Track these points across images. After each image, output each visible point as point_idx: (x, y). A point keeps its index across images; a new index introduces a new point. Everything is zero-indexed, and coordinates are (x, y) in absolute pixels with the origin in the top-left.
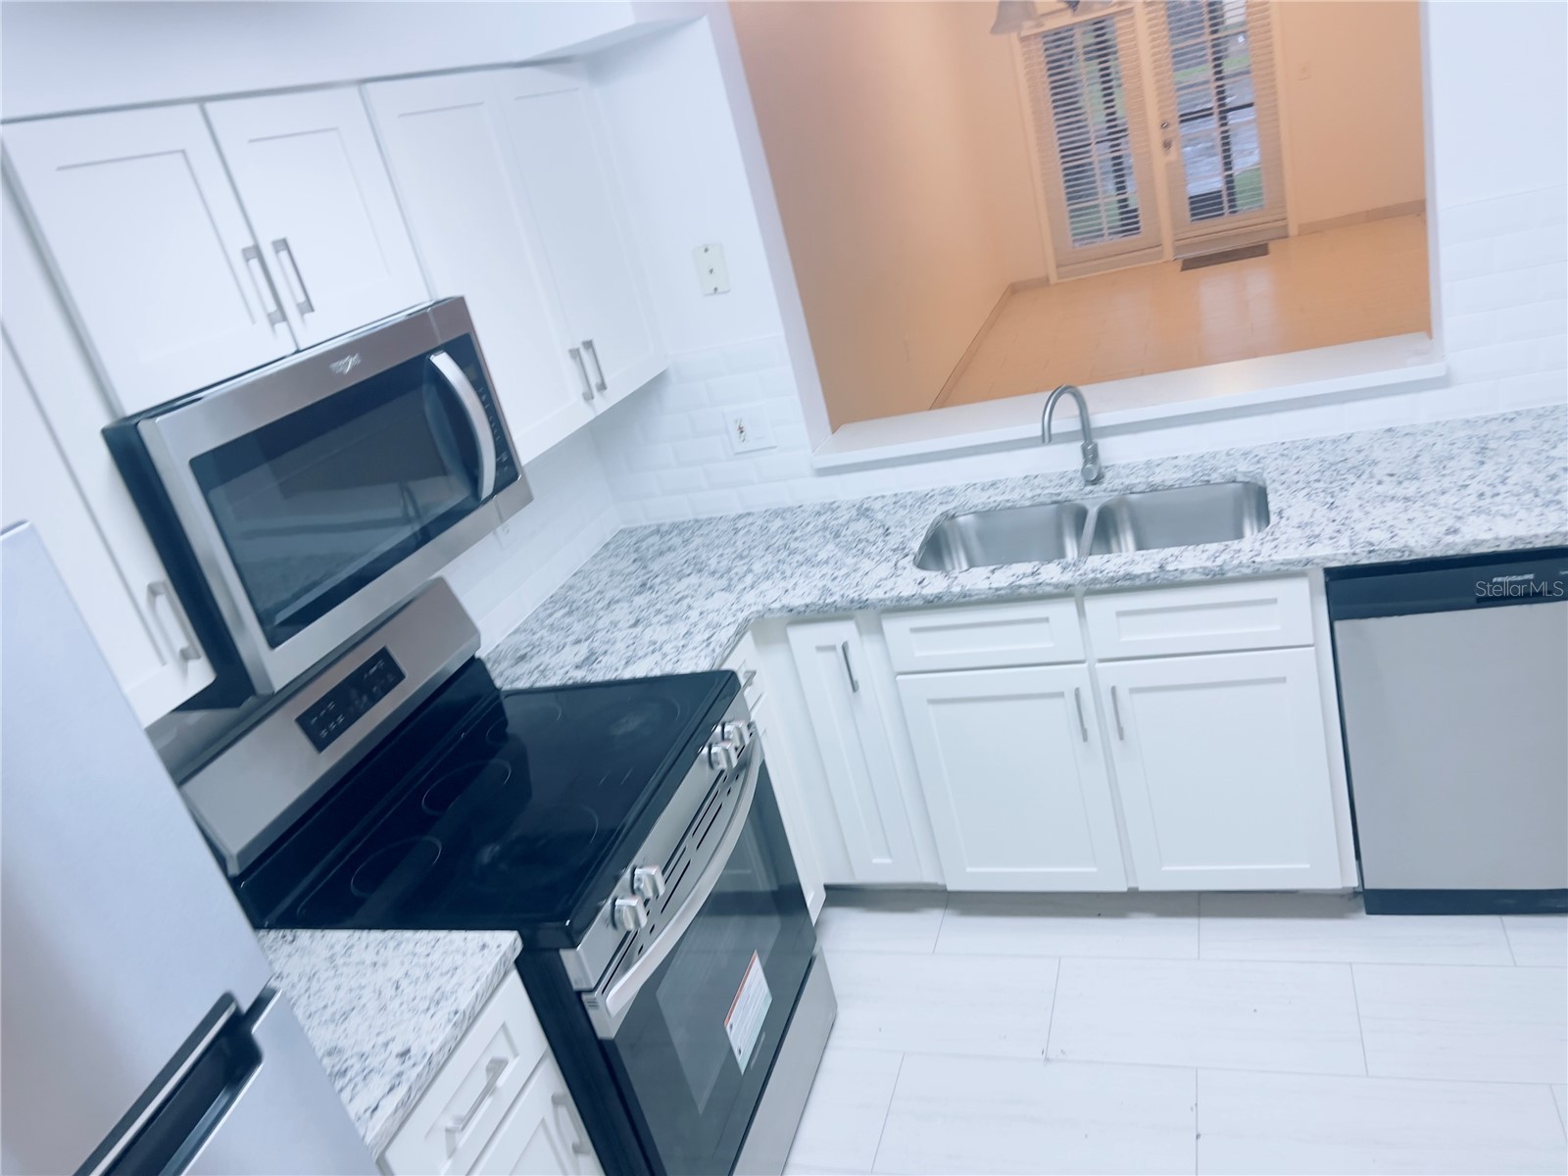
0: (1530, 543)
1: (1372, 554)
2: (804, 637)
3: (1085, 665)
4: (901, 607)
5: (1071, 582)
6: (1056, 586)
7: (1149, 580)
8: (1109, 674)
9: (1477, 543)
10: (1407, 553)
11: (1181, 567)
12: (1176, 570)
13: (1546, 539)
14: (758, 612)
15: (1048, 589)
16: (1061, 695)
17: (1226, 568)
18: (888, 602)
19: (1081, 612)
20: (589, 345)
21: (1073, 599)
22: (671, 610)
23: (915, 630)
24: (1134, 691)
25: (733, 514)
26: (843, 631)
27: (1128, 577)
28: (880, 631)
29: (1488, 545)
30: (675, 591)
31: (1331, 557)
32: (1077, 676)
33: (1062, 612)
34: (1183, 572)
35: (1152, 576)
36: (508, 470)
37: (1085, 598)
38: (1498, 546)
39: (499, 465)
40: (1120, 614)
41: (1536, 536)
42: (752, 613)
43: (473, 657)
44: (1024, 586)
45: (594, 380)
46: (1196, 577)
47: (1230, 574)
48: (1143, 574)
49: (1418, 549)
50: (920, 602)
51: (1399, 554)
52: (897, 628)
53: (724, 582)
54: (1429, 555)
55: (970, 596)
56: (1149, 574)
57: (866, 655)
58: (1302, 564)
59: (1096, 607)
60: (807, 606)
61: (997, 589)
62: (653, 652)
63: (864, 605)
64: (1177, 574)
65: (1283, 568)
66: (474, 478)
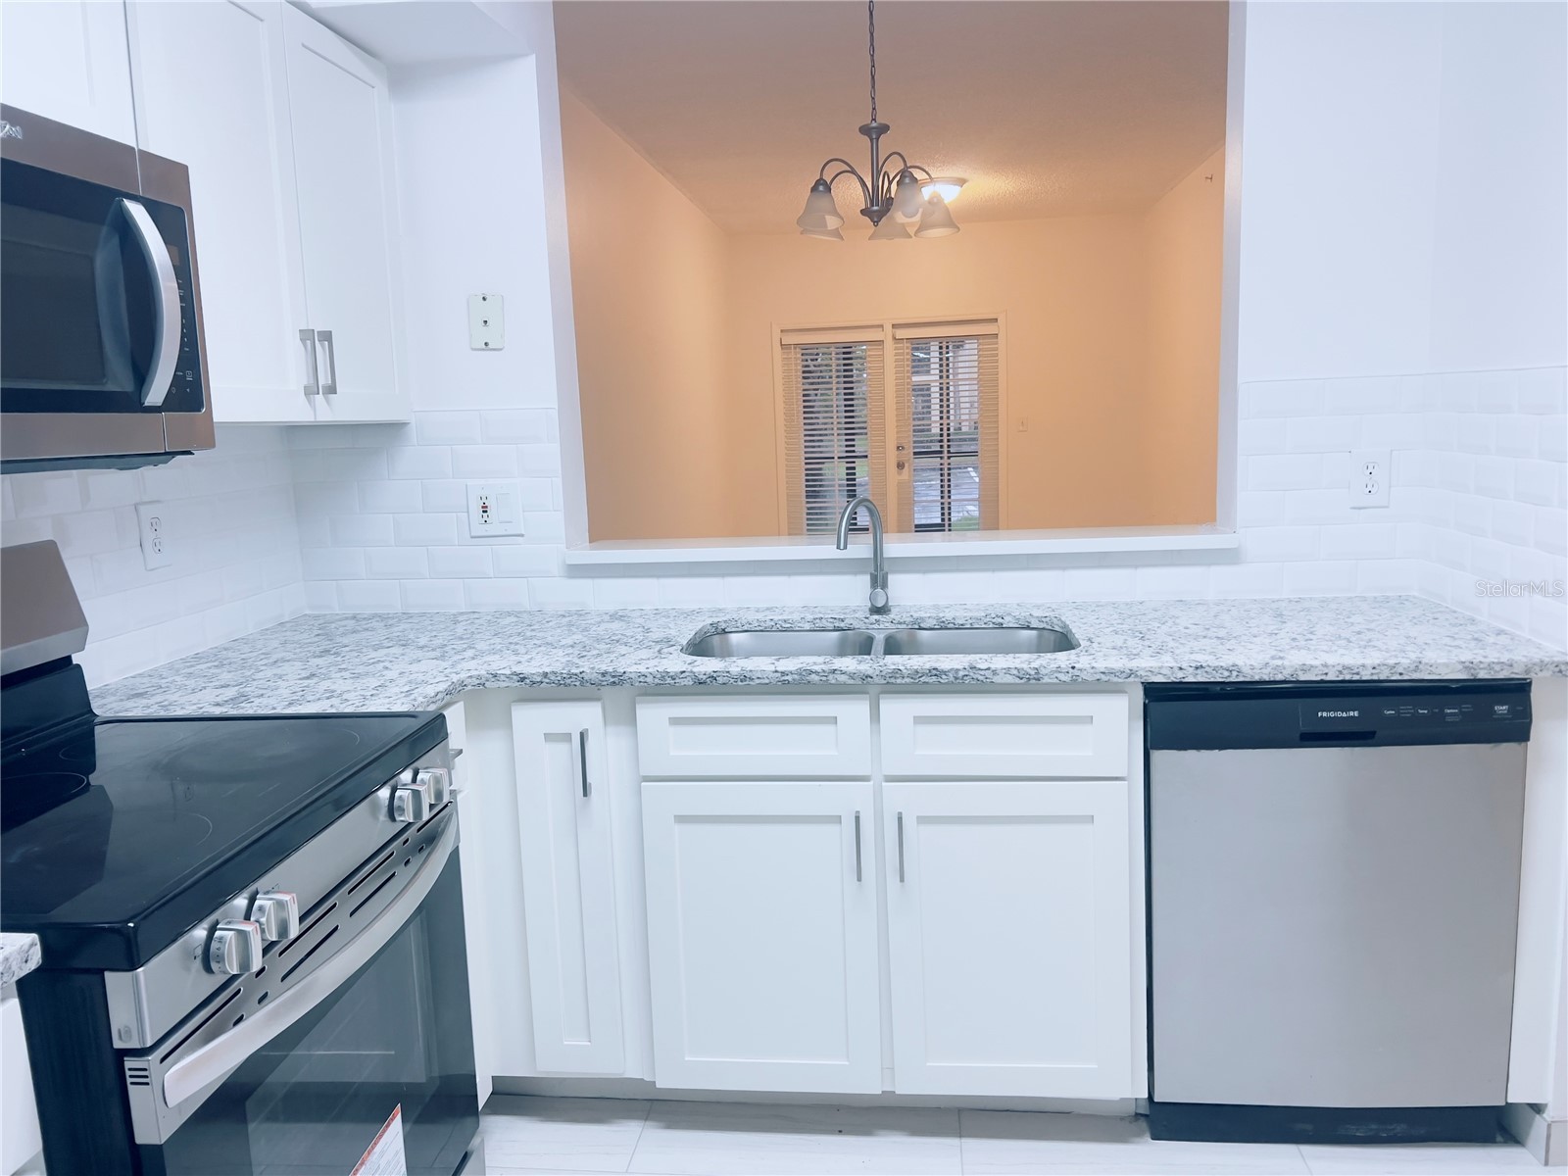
0: (1358, 674)
1: (1199, 671)
2: (534, 720)
3: (871, 783)
4: (664, 688)
5: (870, 673)
6: (852, 676)
7: (956, 678)
8: (899, 797)
9: (1305, 669)
10: (1235, 673)
11: (993, 667)
12: (989, 669)
13: (1374, 671)
14: (479, 677)
15: (843, 678)
16: (838, 820)
17: (1043, 671)
18: (649, 679)
19: (875, 715)
20: (327, 337)
21: (868, 696)
22: (361, 669)
23: (675, 721)
24: (922, 820)
25: (454, 611)
26: (585, 715)
27: (934, 672)
28: (632, 720)
29: (1316, 671)
30: (369, 657)
31: (1157, 671)
32: (857, 797)
33: (853, 711)
34: (995, 672)
35: (961, 673)
36: (190, 392)
37: (881, 696)
38: (1326, 674)
39: (177, 381)
40: (919, 720)
41: (1363, 666)
42: (471, 677)
43: (69, 658)
44: (817, 673)
45: (324, 379)
46: (1009, 679)
47: (1046, 680)
48: (952, 669)
49: (1246, 670)
50: (689, 682)
51: (1226, 674)
52: (653, 715)
53: (437, 653)
54: (1257, 678)
55: (751, 679)
56: (958, 670)
57: (608, 751)
58: (1124, 675)
59: (890, 707)
60: (545, 675)
61: (783, 673)
62: (328, 698)
63: (618, 680)
64: (988, 674)
65: (1104, 678)
66: (142, 373)
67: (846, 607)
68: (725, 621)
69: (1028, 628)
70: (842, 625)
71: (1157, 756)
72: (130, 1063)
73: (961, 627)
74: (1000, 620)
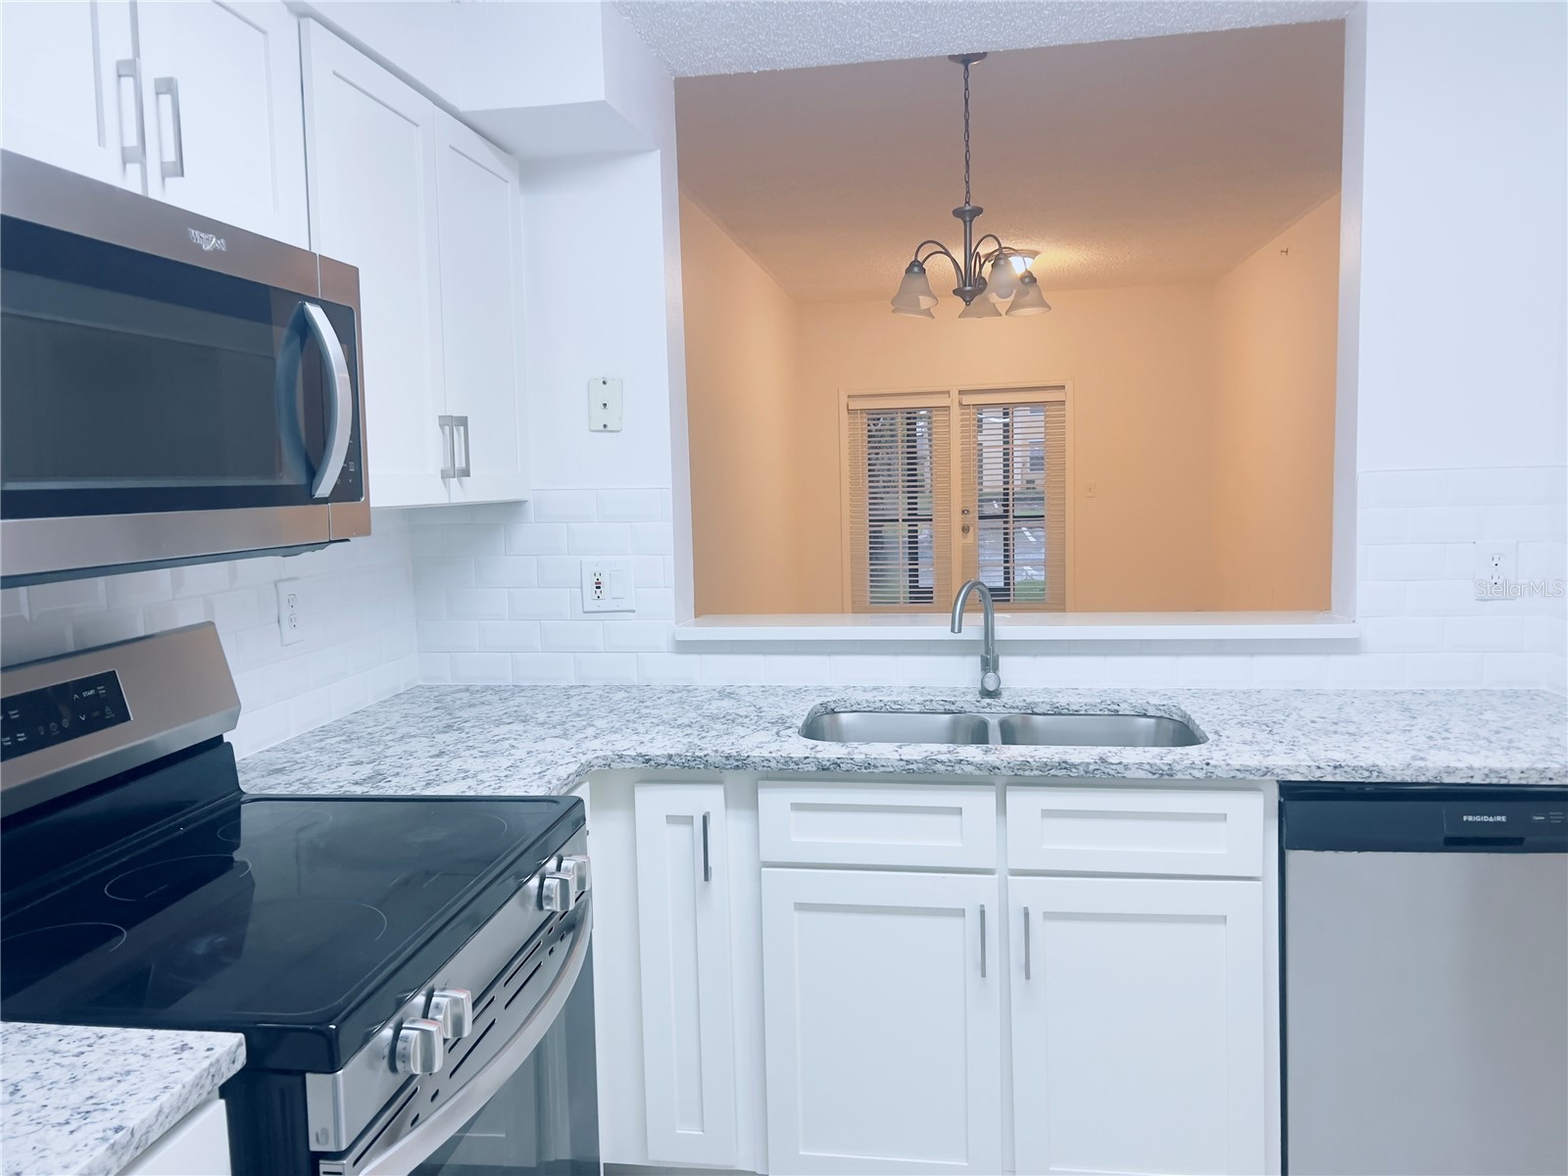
0: (1505, 778)
1: (1337, 771)
2: (654, 801)
3: (996, 876)
4: (787, 773)
5: (997, 764)
6: (979, 766)
7: (1086, 772)
8: (1025, 891)
9: (1449, 771)
10: (1375, 774)
11: (1125, 761)
12: (1120, 763)
13: (1522, 775)
14: (605, 758)
15: (969, 769)
16: (962, 913)
17: (1177, 767)
18: (773, 764)
19: (1002, 807)
20: (463, 421)
21: (994, 787)
22: (487, 747)
23: (797, 807)
24: (1049, 916)
25: (564, 684)
26: (708, 798)
27: (1064, 765)
28: (755, 806)
29: (1461, 774)
30: (492, 734)
31: (1294, 769)
32: (980, 891)
33: (979, 803)
34: (1126, 767)
35: (1092, 767)
36: (352, 485)
37: (1008, 787)
38: (1472, 777)
39: (344, 471)
40: (1048, 814)
41: (1511, 769)
42: (597, 757)
43: (221, 737)
44: (942, 762)
45: (460, 463)
46: (1141, 774)
47: (1179, 776)
48: (1082, 763)
49: (1387, 771)
50: (812, 768)
51: (1366, 774)
52: (775, 800)
53: (559, 731)
54: (1399, 779)
55: (875, 767)
56: (1088, 764)
57: (730, 833)
58: (1260, 773)
59: (1022, 801)
60: (670, 757)
61: (908, 762)
62: (463, 779)
63: (741, 764)
64: (1120, 768)
65: (1239, 775)
66: (313, 472)
67: (955, 689)
68: (835, 701)
69: (1145, 715)
70: (953, 708)
71: (1293, 856)
72: (325, 1166)
73: (1076, 713)
74: (1116, 707)
